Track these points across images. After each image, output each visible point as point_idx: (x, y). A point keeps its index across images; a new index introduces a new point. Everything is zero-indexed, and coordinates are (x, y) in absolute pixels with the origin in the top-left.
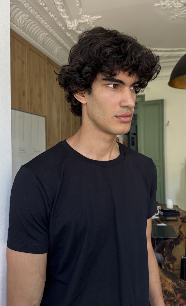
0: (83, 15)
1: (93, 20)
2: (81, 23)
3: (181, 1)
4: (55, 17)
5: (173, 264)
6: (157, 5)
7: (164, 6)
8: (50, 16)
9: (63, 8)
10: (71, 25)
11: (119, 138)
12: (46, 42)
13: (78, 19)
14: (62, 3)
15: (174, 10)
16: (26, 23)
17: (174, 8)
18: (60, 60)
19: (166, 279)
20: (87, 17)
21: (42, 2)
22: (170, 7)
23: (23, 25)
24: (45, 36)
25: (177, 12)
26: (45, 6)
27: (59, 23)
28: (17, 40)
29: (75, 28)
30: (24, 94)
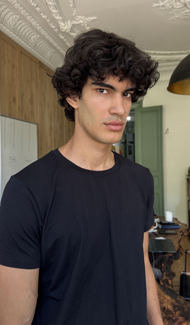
0: (77, 16)
1: (87, 21)
2: (75, 24)
3: (181, 1)
4: (48, 18)
5: (171, 279)
6: (156, 5)
7: (163, 6)
8: (42, 18)
9: (55, 8)
10: (65, 26)
11: (115, 146)
12: (38, 45)
13: (71, 21)
14: (54, 3)
15: (174, 10)
16: (17, 24)
17: (173, 8)
18: (52, 64)
19: (164, 296)
20: (82, 18)
21: (34, 3)
22: (170, 7)
23: (14, 27)
24: (37, 38)
25: (177, 13)
26: (37, 6)
27: (51, 24)
28: (7, 43)
29: (68, 29)
30: (14, 100)
